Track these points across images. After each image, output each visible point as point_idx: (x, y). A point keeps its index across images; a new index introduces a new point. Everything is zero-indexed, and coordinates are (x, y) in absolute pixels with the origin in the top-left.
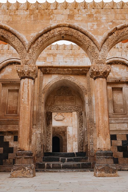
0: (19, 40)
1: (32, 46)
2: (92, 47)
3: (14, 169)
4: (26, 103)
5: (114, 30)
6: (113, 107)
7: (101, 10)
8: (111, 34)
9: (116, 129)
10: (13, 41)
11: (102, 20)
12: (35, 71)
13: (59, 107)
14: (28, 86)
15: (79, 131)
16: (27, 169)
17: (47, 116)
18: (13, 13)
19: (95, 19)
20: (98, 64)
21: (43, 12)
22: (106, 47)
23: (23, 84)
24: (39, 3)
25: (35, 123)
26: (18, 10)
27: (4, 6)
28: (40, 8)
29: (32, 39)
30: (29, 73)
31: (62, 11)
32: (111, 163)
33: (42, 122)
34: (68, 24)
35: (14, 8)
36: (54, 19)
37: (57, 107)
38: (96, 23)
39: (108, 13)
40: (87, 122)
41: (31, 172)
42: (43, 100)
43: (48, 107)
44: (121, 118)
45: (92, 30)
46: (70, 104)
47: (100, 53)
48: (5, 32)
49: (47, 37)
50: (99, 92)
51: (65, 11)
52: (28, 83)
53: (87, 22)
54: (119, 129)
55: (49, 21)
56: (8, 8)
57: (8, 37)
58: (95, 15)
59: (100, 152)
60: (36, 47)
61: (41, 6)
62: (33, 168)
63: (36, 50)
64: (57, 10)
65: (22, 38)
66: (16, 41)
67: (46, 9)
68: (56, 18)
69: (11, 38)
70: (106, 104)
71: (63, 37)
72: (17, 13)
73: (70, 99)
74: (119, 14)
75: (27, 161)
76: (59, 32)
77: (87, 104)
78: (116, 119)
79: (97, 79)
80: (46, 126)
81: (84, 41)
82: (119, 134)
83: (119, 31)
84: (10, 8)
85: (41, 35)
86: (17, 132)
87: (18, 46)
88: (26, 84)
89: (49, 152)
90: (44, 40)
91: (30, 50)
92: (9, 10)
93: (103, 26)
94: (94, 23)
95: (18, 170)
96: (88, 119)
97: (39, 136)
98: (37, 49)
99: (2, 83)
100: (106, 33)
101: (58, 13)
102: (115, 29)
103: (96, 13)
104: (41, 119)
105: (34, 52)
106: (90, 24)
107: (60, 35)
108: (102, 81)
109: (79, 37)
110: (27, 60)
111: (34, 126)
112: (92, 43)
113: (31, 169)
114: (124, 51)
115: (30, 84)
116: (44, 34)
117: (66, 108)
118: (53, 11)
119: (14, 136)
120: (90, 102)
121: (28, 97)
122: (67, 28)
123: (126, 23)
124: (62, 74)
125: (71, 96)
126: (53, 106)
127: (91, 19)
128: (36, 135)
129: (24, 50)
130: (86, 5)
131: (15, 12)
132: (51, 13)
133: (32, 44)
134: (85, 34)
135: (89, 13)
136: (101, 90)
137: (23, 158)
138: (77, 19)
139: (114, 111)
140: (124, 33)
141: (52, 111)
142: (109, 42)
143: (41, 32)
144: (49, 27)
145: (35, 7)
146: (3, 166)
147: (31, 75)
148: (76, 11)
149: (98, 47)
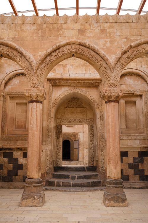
0: (26, 60)
1: (40, 67)
2: (104, 68)
3: (23, 198)
4: (35, 129)
5: (128, 48)
6: (125, 122)
7: (115, 24)
8: (124, 53)
9: (128, 146)
10: (20, 61)
11: (116, 37)
12: (43, 95)
13: (69, 119)
14: (37, 111)
15: (90, 145)
16: (36, 198)
17: (57, 129)
18: (19, 28)
19: (108, 35)
20: (110, 87)
21: (51, 27)
22: (119, 68)
23: (32, 109)
24: (47, 16)
25: (44, 139)
26: (24, 25)
27: (9, 20)
28: (48, 22)
29: (40, 59)
30: (38, 96)
31: (73, 26)
32: (121, 192)
33: (52, 137)
34: (79, 41)
35: (20, 22)
36: (64, 35)
37: (68, 120)
38: (109, 40)
39: (122, 28)
40: (98, 137)
41: (40, 201)
42: (53, 115)
43: (58, 119)
44: (133, 135)
45: (105, 47)
46: (81, 116)
47: (113, 75)
48: (11, 50)
49: (56, 57)
50: (110, 117)
51: (75, 25)
52: (37, 108)
53: (99, 38)
54: (131, 146)
55: (58, 38)
56: (13, 23)
57: (14, 56)
58: (108, 30)
59: (110, 180)
60: (44, 68)
61: (49, 20)
62: (42, 197)
63: (44, 72)
64: (67, 24)
65: (29, 58)
66: (23, 61)
67: (55, 23)
68: (65, 34)
69: (17, 58)
70: (117, 130)
71: (73, 55)
72: (23, 27)
73: (81, 111)
74: (134, 28)
75: (37, 189)
76: (69, 51)
77: (99, 118)
78: (128, 135)
79: (108, 104)
80: (56, 139)
81: (96, 61)
82: (131, 151)
83: (134, 49)
84: (16, 22)
85: (50, 54)
86: (26, 149)
87: (26, 67)
88: (34, 109)
89: (60, 166)
90: (53, 60)
91: (38, 71)
92: (15, 25)
93: (116, 43)
94: (107, 40)
95: (27, 199)
96: (99, 135)
97: (49, 153)
98: (45, 70)
99: (9, 96)
100: (119, 51)
101: (68, 28)
102: (130, 47)
103: (109, 28)
104: (51, 135)
105: (42, 74)
106: (102, 41)
107: (70, 53)
108: (114, 106)
109: (91, 56)
110: (34, 82)
111: (44, 143)
112: (104, 63)
113: (40, 198)
114: (139, 62)
115: (38, 109)
116: (53, 53)
117: (76, 120)
118: (62, 25)
119: (24, 153)
120: (101, 117)
121: (37, 122)
122: (78, 46)
123: (141, 40)
124: (73, 86)
125: (82, 108)
126: (63, 118)
127: (103, 35)
128: (45, 151)
129: (32, 71)
130: (98, 18)
131: (21, 27)
132: (60, 28)
133: (40, 64)
134: (97, 53)
135: (102, 28)
136: (112, 116)
137: (33, 186)
138: (89, 35)
139: (126, 126)
140: (139, 51)
141: (61, 124)
142: (122, 62)
143: (49, 50)
144: (58, 45)
145: (42, 21)
146: (13, 183)
147: (39, 99)
148: (87, 25)
149: (110, 68)
